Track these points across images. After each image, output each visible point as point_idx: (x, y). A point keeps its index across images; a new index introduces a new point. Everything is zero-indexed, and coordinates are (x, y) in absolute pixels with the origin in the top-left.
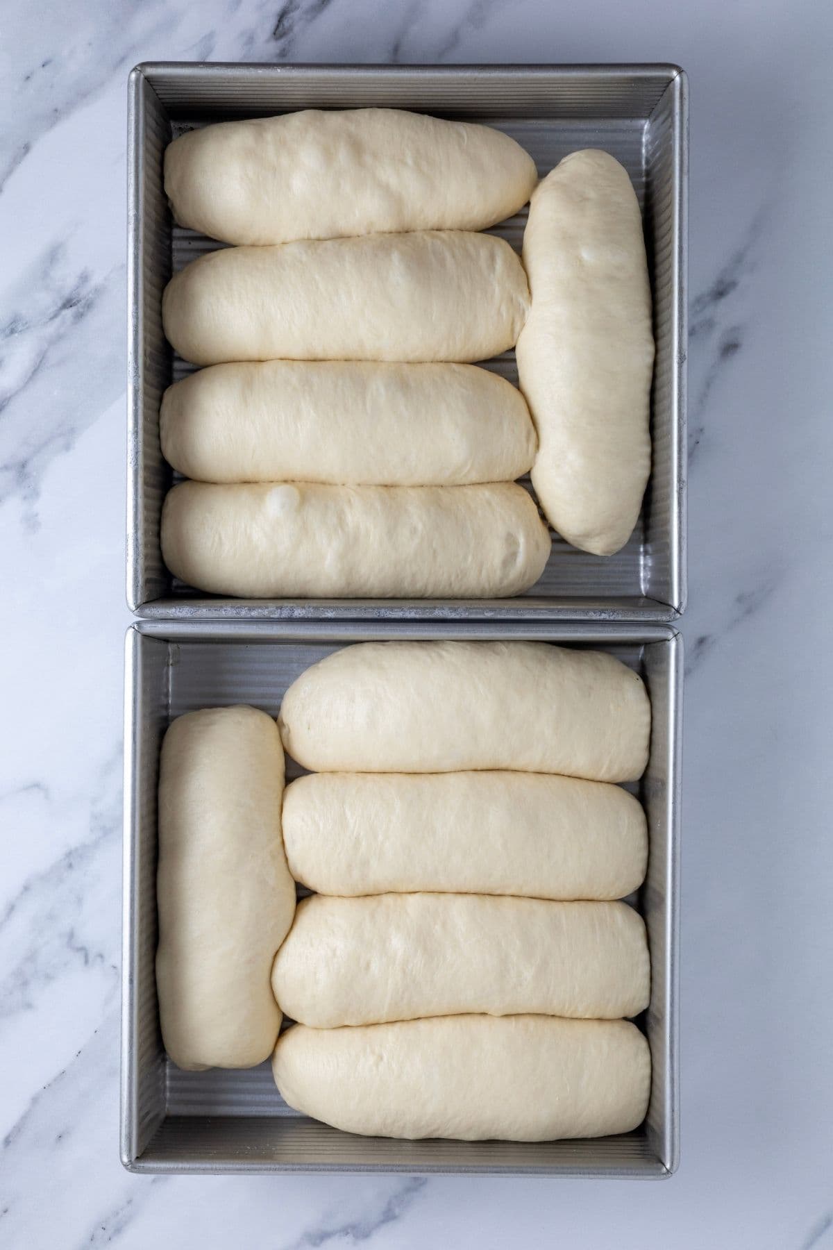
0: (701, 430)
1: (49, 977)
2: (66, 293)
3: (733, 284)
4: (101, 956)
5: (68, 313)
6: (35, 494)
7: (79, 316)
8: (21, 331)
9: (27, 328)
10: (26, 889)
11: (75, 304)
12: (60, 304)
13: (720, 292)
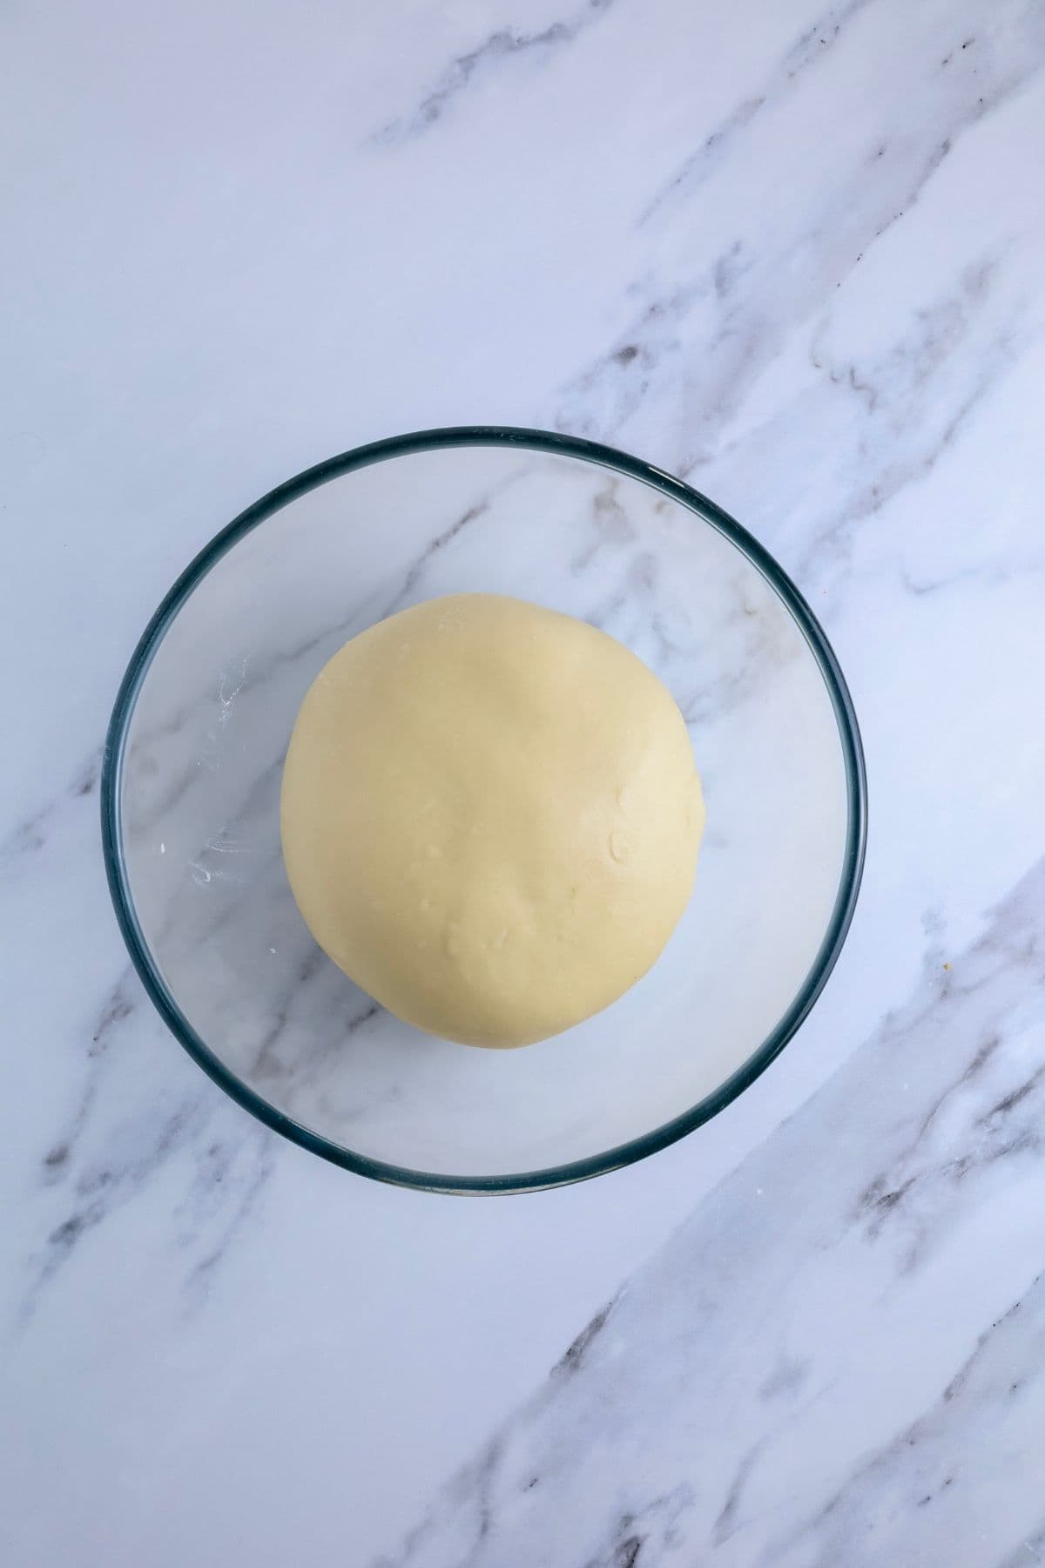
0: (91, 1055)
1: (899, 351)
2: (895, 1213)
3: (54, 1239)
4: (834, 380)
5: (892, 1187)
6: (929, 959)
7: (878, 1184)
8: (951, 1164)
9: (943, 1167)
10: (930, 462)
11: (884, 1199)
12: (903, 1200)
13: (70, 1229)
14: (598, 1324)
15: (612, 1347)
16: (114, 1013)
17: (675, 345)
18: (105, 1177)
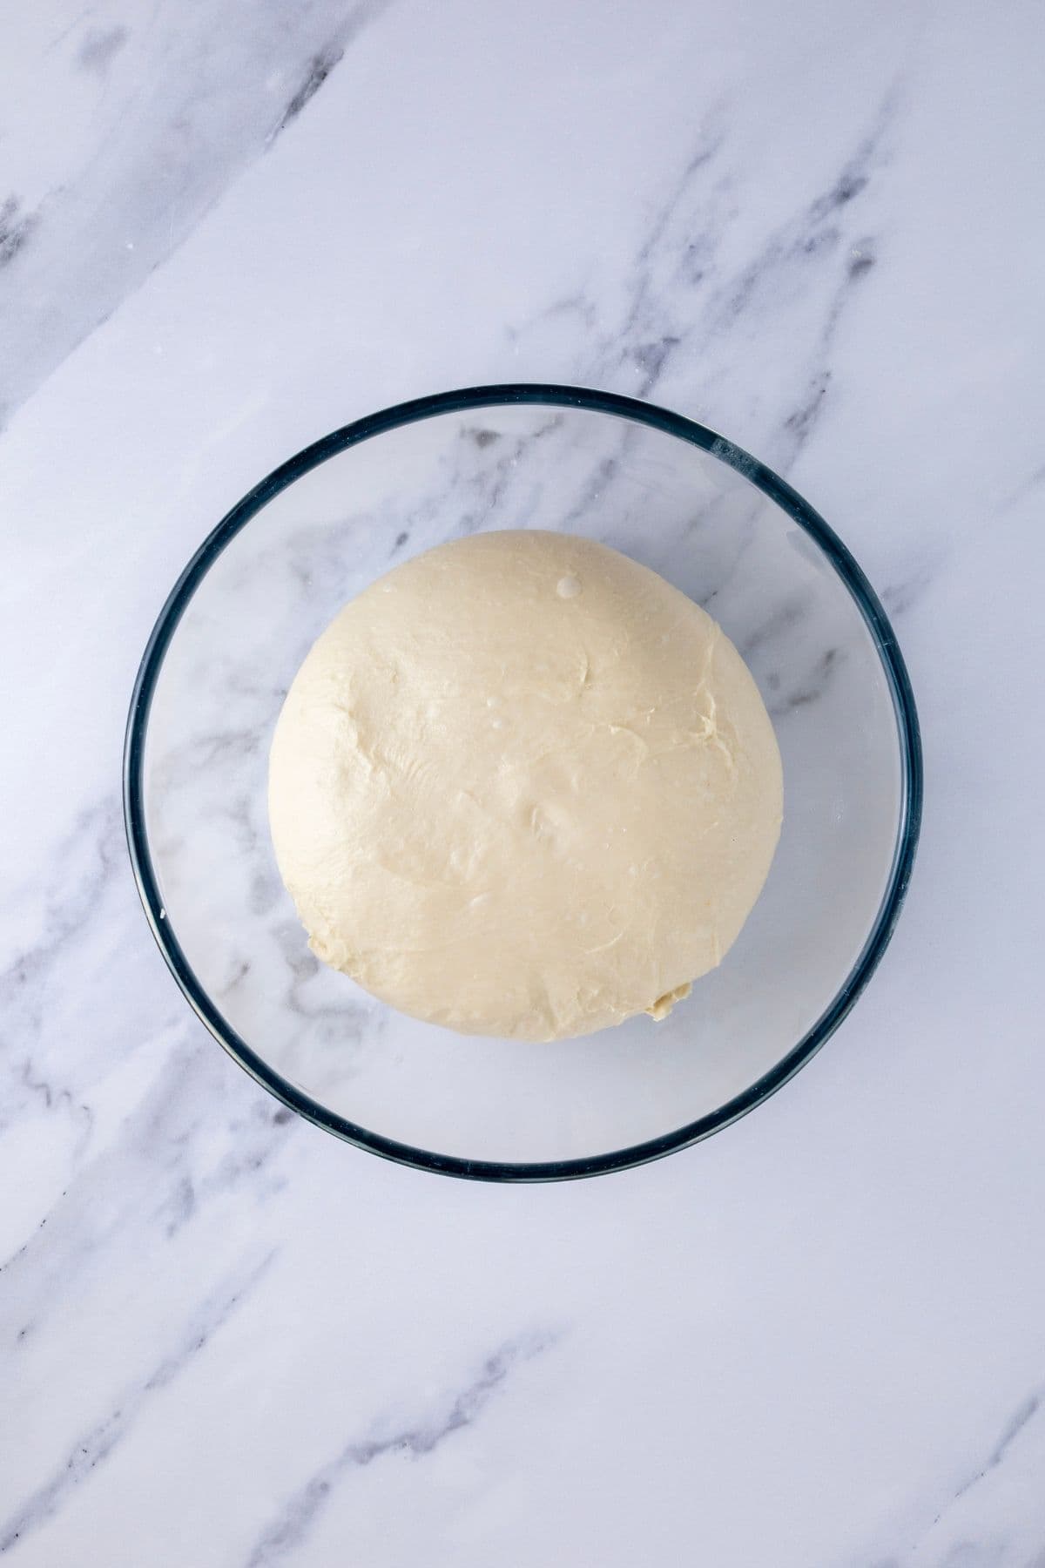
0: (828, 375)
3: (862, 182)
4: (67, 1094)
7: (6, 257)
14: (295, 106)
15: (280, 83)
16: (805, 418)
17: (234, 1127)
18: (810, 248)
